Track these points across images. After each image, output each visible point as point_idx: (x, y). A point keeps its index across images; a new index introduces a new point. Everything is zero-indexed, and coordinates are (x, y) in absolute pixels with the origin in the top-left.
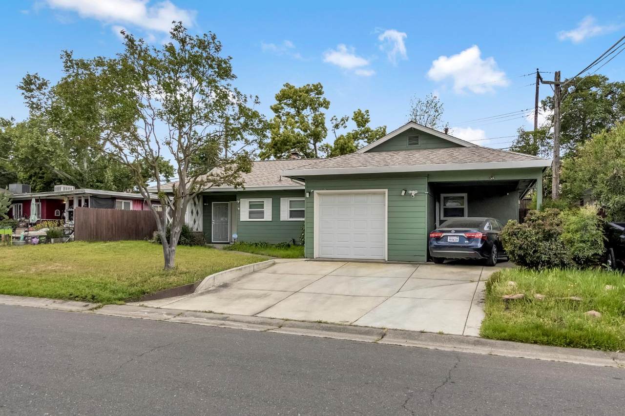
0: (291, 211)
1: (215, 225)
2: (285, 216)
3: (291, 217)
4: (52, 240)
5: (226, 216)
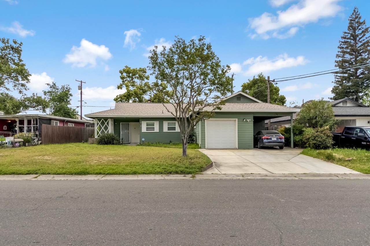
0: (168, 127)
1: (122, 134)
2: (165, 130)
3: (168, 130)
4: (27, 144)
5: (128, 130)
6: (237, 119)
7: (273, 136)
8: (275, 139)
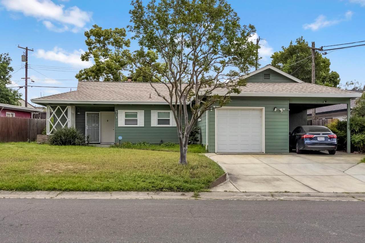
0: (158, 120)
1: (88, 130)
2: (154, 123)
3: (159, 124)
5: (98, 123)
6: (264, 108)
7: (319, 134)
8: (323, 139)
